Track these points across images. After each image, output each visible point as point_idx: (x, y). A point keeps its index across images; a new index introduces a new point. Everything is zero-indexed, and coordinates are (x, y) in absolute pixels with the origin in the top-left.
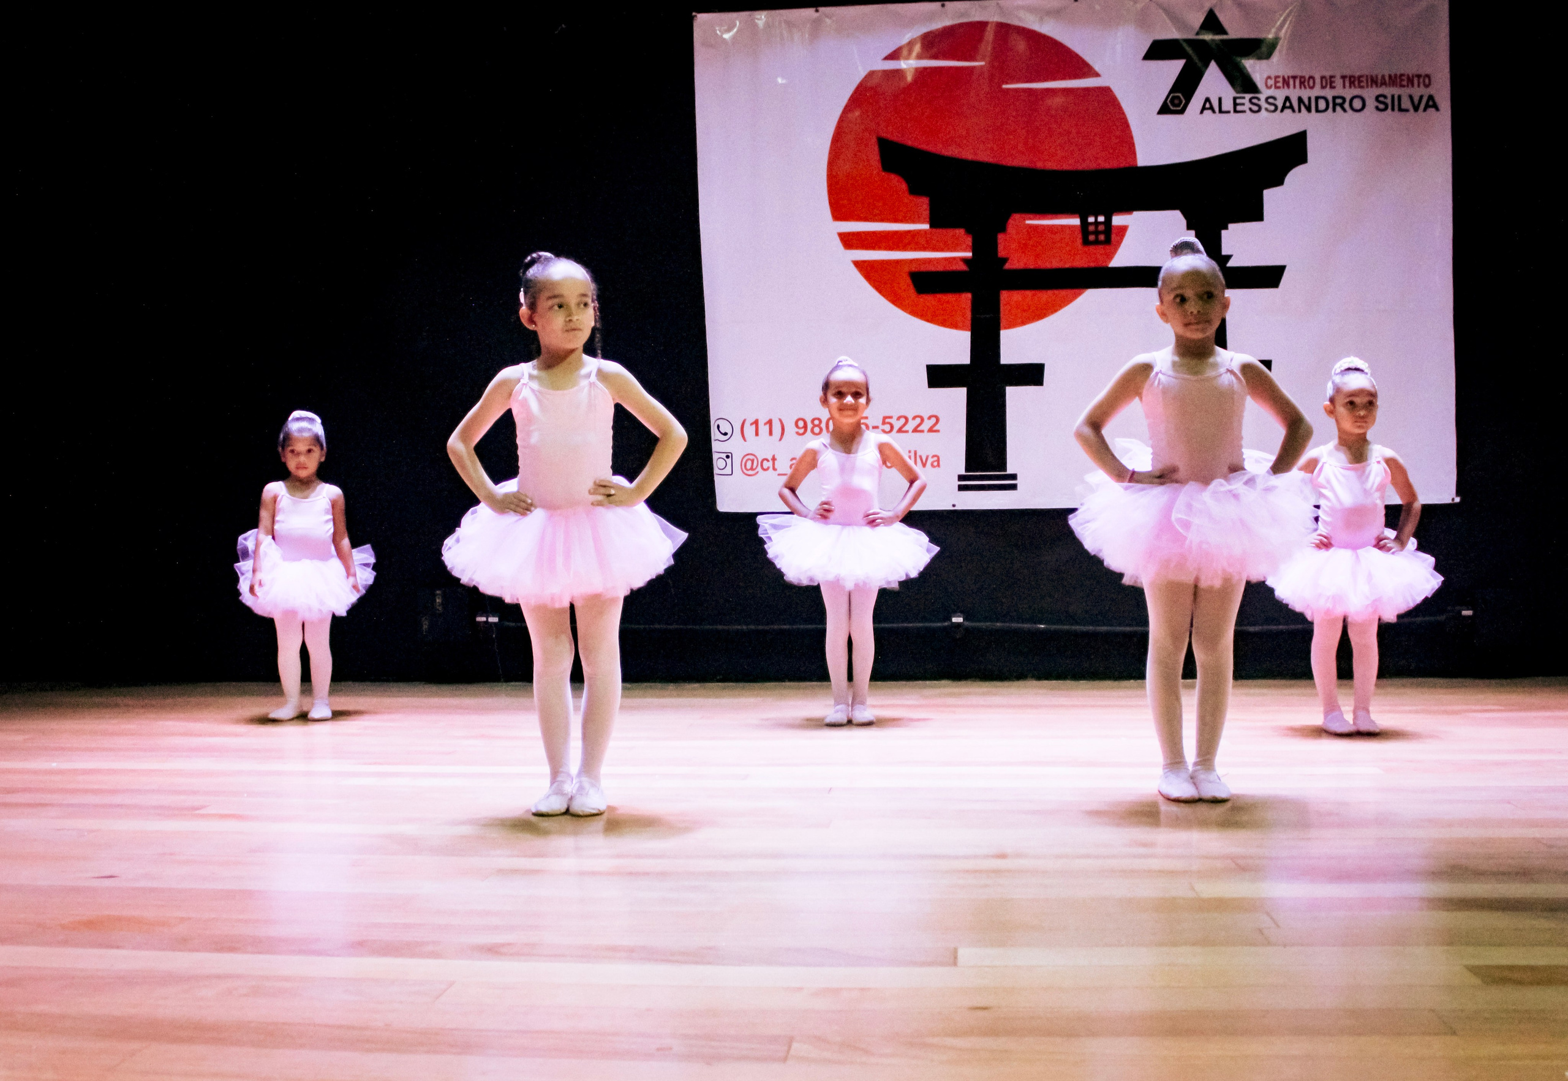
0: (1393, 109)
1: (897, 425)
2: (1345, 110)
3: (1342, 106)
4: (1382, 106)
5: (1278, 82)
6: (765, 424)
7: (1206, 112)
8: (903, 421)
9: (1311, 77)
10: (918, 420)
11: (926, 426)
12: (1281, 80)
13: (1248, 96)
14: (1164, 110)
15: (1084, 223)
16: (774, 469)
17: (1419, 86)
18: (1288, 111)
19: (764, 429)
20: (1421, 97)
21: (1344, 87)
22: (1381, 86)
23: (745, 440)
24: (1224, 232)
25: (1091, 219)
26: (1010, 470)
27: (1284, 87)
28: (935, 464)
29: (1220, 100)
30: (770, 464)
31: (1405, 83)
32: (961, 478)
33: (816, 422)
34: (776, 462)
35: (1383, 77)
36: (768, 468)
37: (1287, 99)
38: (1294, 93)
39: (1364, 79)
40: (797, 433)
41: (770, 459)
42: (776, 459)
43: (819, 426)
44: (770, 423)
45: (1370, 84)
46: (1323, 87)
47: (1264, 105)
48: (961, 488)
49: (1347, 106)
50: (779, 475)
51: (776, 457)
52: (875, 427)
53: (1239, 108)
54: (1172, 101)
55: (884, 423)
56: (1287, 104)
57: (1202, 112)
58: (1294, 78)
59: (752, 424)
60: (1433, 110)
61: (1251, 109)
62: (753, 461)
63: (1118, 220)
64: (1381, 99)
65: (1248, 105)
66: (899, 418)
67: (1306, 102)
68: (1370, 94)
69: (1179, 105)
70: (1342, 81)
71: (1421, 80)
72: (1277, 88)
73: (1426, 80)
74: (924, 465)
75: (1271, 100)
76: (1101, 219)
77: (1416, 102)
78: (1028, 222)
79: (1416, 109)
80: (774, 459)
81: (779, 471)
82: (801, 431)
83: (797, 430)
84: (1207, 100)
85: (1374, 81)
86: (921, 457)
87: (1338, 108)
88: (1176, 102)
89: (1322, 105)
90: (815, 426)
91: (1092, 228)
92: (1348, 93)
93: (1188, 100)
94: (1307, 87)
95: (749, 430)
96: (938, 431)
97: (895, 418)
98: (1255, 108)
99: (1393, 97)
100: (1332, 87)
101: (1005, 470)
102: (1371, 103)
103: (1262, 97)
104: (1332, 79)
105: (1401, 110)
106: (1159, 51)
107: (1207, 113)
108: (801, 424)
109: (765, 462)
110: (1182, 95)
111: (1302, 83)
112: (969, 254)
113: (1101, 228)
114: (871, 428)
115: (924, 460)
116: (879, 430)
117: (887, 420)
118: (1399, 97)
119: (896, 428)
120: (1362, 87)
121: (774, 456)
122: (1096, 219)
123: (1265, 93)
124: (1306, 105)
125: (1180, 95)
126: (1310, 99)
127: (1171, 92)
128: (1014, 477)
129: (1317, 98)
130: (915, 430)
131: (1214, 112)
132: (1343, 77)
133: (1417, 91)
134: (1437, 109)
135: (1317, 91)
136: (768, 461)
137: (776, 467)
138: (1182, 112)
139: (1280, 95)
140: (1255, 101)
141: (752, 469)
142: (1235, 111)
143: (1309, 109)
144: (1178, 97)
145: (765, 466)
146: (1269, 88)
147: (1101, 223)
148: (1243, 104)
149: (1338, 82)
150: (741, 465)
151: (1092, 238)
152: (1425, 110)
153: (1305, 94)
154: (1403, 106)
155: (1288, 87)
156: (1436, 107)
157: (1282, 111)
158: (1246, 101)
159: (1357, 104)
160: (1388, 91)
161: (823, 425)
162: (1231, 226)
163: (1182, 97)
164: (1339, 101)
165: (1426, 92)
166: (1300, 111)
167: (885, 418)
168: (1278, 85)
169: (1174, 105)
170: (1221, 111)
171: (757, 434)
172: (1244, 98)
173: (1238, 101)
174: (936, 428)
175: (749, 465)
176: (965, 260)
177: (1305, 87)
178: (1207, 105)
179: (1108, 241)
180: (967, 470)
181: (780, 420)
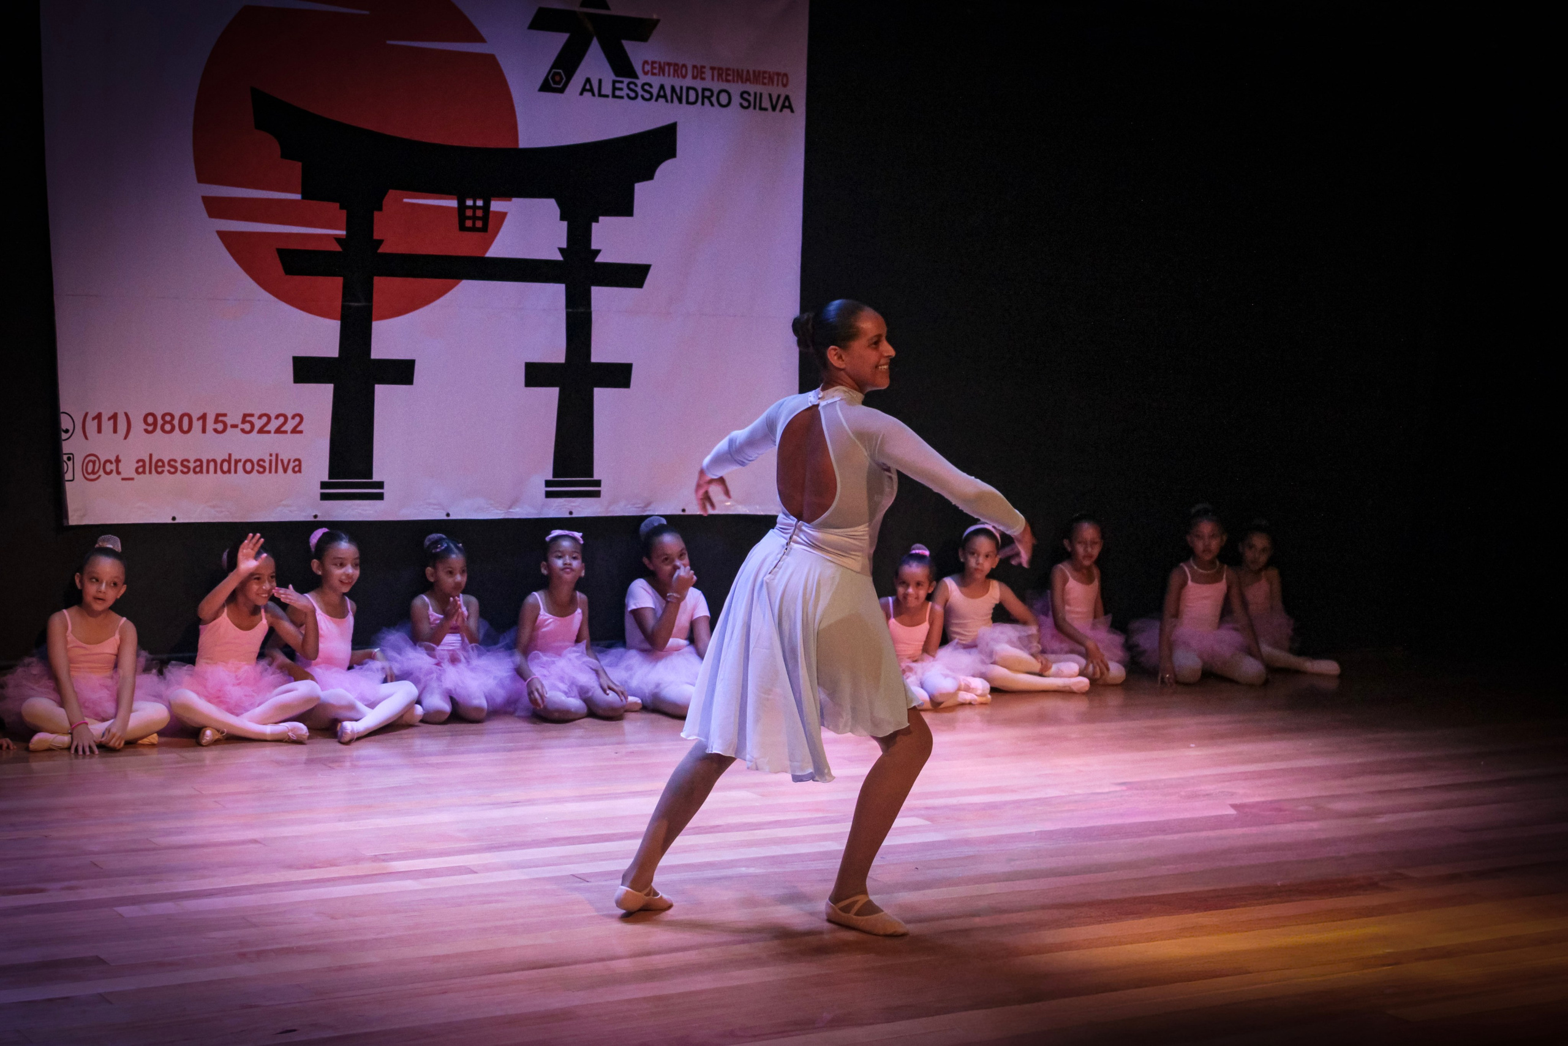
0: (755, 108)
1: (258, 424)
2: (712, 105)
3: (709, 98)
4: (745, 104)
5: (655, 68)
6: (109, 419)
7: (585, 94)
8: (265, 419)
9: (684, 66)
10: (282, 419)
11: (289, 427)
12: (656, 65)
13: (626, 80)
14: (545, 87)
15: (462, 206)
16: (118, 473)
17: (778, 85)
18: (662, 100)
19: (107, 425)
20: (779, 96)
21: (713, 79)
22: (746, 83)
23: (86, 438)
24: (594, 225)
25: (469, 203)
26: (376, 478)
27: (659, 75)
28: (297, 469)
29: (600, 81)
30: (113, 467)
31: (766, 81)
32: (324, 485)
33: (168, 418)
34: (120, 465)
35: (748, 72)
36: (112, 471)
37: (662, 87)
38: (668, 82)
39: (730, 72)
40: (146, 431)
41: (113, 461)
42: (120, 461)
43: (170, 422)
44: (114, 417)
45: (735, 78)
46: (694, 77)
47: (640, 92)
48: (324, 497)
49: (714, 99)
50: (123, 479)
51: (120, 458)
52: (234, 426)
53: (618, 93)
54: (553, 78)
55: (244, 421)
56: (662, 95)
57: (581, 94)
58: (669, 64)
59: (94, 419)
60: (787, 111)
61: (628, 95)
62: (94, 463)
63: (496, 206)
64: (745, 96)
65: (626, 91)
66: (260, 417)
67: (678, 90)
68: (736, 89)
69: (558, 83)
70: (710, 71)
71: (780, 78)
72: (653, 74)
73: (783, 79)
74: (285, 471)
75: (647, 87)
76: (480, 203)
77: (774, 102)
78: (405, 200)
79: (774, 108)
80: (118, 461)
81: (124, 475)
82: (150, 428)
83: (146, 427)
84: (588, 81)
85: (740, 76)
86: (282, 461)
87: (706, 101)
88: (557, 78)
89: (692, 96)
90: (165, 422)
91: (469, 213)
92: (716, 86)
93: (569, 77)
94: (680, 76)
95: (91, 426)
96: (301, 432)
97: (256, 416)
98: (632, 95)
99: (755, 94)
100: (703, 79)
101: (371, 477)
102: (736, 100)
103: (639, 82)
104: (704, 70)
105: (761, 109)
106: (544, 21)
107: (587, 95)
108: (150, 420)
109: (108, 464)
110: (563, 72)
111: (675, 71)
112: (344, 233)
113: (479, 213)
114: (229, 426)
115: (286, 463)
116: (238, 430)
117: (248, 419)
118: (761, 95)
119: (257, 428)
120: (727, 81)
121: (117, 457)
122: (475, 203)
123: (642, 79)
124: (678, 96)
125: (560, 71)
126: (681, 88)
127: (552, 67)
128: (380, 485)
129: (688, 89)
130: (278, 431)
131: (593, 95)
132: (713, 69)
133: (776, 90)
134: (792, 111)
135: (688, 82)
136: (111, 462)
137: (120, 470)
138: (561, 91)
139: (656, 82)
140: (632, 86)
141: (93, 473)
142: (614, 96)
143: (680, 100)
144: (559, 74)
145: (108, 470)
146: (646, 73)
147: (479, 208)
148: (621, 89)
149: (708, 74)
150: (83, 470)
151: (469, 223)
152: (781, 110)
153: (678, 83)
154: (763, 105)
155: (664, 75)
156: (790, 107)
157: (656, 100)
158: (624, 86)
159: (724, 99)
160: (752, 88)
161: (176, 422)
162: (601, 218)
163: (562, 73)
164: (707, 94)
165: (783, 92)
166: (672, 101)
167: (245, 416)
168: (655, 71)
169: (555, 82)
170: (600, 95)
171: (99, 431)
172: (622, 82)
173: (618, 85)
174: (299, 429)
175: (90, 470)
176: (338, 239)
177: (678, 77)
178: (587, 87)
179: (484, 229)
180: (331, 476)
181: (126, 415)
